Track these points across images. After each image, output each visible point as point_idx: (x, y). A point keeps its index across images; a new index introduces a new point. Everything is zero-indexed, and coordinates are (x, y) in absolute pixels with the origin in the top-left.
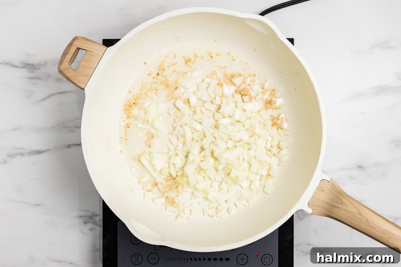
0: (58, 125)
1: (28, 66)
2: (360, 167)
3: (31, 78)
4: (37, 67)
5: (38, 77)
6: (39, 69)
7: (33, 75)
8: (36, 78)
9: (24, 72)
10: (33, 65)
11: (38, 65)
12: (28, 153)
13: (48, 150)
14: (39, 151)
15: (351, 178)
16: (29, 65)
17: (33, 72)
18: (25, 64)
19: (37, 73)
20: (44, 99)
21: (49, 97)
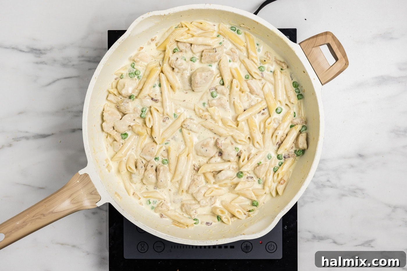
0: (63, 109)
1: (34, 51)
2: (361, 156)
3: (37, 63)
4: (43, 52)
5: (44, 62)
6: (45, 54)
7: (39, 60)
8: (42, 63)
9: (31, 57)
10: (40, 50)
11: (44, 50)
12: (33, 136)
13: (53, 134)
14: (44, 135)
15: (352, 166)
16: (36, 50)
17: (39, 57)
18: (32, 48)
19: (43, 58)
20: (50, 84)
21: (54, 82)
